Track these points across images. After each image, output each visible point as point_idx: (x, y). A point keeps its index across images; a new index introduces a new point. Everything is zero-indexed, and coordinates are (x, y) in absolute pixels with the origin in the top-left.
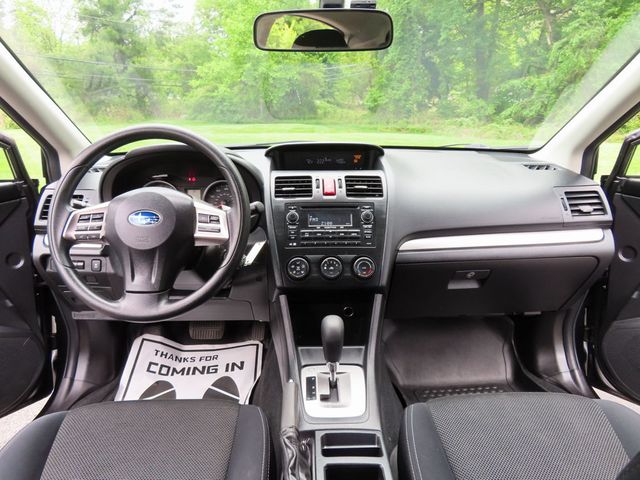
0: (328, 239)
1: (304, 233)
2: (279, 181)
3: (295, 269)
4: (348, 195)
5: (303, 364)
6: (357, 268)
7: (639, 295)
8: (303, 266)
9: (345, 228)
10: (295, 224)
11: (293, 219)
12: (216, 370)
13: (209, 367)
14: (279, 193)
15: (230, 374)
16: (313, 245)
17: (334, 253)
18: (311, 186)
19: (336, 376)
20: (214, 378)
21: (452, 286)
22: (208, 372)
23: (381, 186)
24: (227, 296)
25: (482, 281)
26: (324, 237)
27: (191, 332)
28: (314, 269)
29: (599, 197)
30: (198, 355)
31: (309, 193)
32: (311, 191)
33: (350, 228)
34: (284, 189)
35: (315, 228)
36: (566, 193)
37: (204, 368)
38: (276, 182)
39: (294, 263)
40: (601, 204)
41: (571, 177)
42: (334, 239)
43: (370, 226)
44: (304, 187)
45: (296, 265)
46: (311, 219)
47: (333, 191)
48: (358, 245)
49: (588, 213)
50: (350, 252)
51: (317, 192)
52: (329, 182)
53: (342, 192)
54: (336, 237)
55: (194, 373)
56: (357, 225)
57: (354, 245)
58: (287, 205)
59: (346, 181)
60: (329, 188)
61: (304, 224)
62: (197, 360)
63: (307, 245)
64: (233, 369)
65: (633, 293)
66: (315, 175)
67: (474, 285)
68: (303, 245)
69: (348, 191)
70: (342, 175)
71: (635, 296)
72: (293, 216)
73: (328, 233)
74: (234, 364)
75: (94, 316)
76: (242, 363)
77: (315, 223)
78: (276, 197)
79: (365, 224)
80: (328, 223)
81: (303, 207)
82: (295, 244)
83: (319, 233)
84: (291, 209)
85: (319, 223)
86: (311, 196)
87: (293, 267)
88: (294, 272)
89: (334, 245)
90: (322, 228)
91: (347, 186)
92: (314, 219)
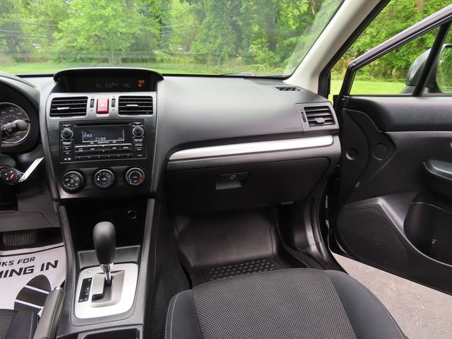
0: (101, 153)
1: (78, 149)
2: (56, 102)
3: (69, 181)
4: (120, 113)
5: (81, 267)
6: (128, 178)
7: (360, 185)
8: (77, 179)
9: (117, 142)
10: (69, 141)
11: (67, 136)
12: (32, 271)
13: (26, 269)
14: (54, 112)
15: (45, 273)
16: (87, 159)
17: (107, 166)
18: (85, 106)
19: (110, 275)
20: (30, 277)
21: (219, 188)
22: (25, 273)
23: (152, 104)
24: (17, 209)
25: (243, 182)
26: (98, 151)
27: (5, 241)
28: (89, 181)
29: (329, 111)
30: (16, 259)
31: (83, 112)
32: (85, 110)
33: (122, 142)
34: (59, 109)
35: (89, 144)
36: (305, 108)
37: (21, 269)
38: (53, 103)
39: (69, 176)
40: (331, 116)
41: (310, 96)
42: (106, 152)
43: (140, 140)
44: (80, 107)
45: (70, 178)
46: (85, 135)
47: (106, 109)
48: (130, 157)
49: (322, 124)
50: (122, 163)
51: (91, 112)
52: (102, 103)
53: (114, 110)
54: (109, 150)
55: (11, 275)
56: (128, 139)
57: (126, 157)
58: (61, 123)
59: (120, 101)
60: (102, 107)
61: (78, 140)
62: (15, 263)
63: (81, 159)
64: (47, 269)
65: (356, 184)
66: (90, 96)
67: (237, 185)
68: (78, 160)
69: (120, 109)
70: (117, 96)
71: (357, 186)
72: (66, 133)
73: (101, 147)
74: (49, 264)
76: (56, 262)
77: (89, 139)
78: (51, 116)
79: (136, 138)
80: (102, 138)
81: (78, 125)
82: (69, 159)
83: (92, 147)
84: (65, 127)
85: (93, 139)
86: (85, 114)
87: (67, 180)
88: (69, 185)
89: (107, 158)
90: (95, 143)
91: (120, 104)
92: (88, 135)
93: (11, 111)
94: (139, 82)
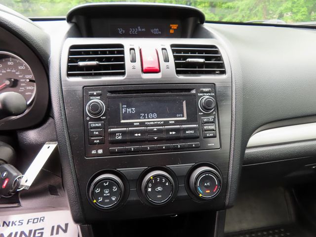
0: (152, 141)
1: (114, 133)
2: (75, 53)
3: (102, 193)
4: (178, 72)
6: (196, 185)
8: (115, 189)
9: (176, 123)
10: (99, 120)
11: (96, 112)
14: (73, 69)
16: (129, 152)
18: (123, 59)
26: (147, 137)
28: (132, 190)
30: (25, 218)
31: (119, 68)
32: (123, 67)
33: (184, 122)
34: (81, 64)
35: (131, 125)
38: (71, 53)
39: (100, 184)
42: (160, 140)
44: (113, 60)
45: (103, 188)
46: (124, 109)
47: (156, 66)
48: (197, 147)
50: (184, 159)
51: (131, 68)
52: (149, 54)
53: (169, 68)
54: (164, 137)
56: (192, 118)
57: (191, 148)
58: (86, 88)
59: (173, 51)
60: (150, 61)
61: (113, 118)
62: (25, 222)
63: (120, 152)
64: (57, 233)
66: (127, 43)
68: (113, 153)
69: (177, 65)
72: (95, 107)
73: (152, 132)
76: (67, 225)
78: (69, 75)
79: (205, 115)
80: (151, 115)
81: (112, 92)
82: (100, 151)
84: (92, 95)
85: (137, 116)
86: (123, 74)
87: (98, 191)
88: (101, 199)
89: (161, 150)
90: (142, 124)
91: (176, 58)
92: (129, 110)
93: (9, 63)
94: (171, 28)
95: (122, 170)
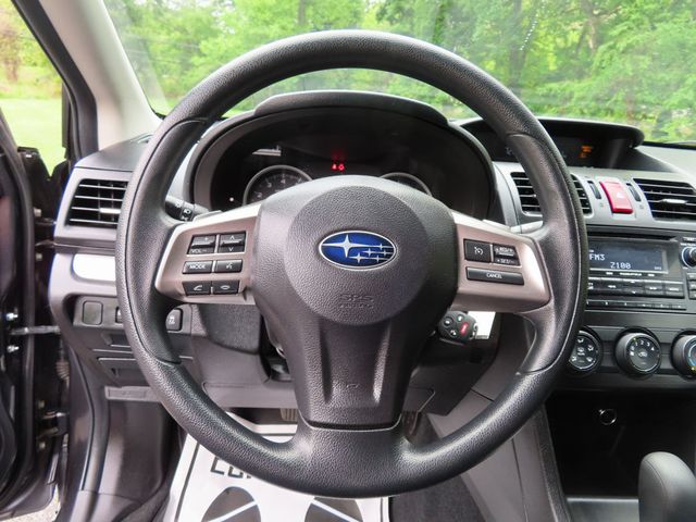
0: (630, 296)
2: (519, 182)
6: (688, 356)
8: (591, 348)
9: (657, 276)
14: (528, 203)
16: (602, 306)
18: (584, 194)
26: (622, 292)
32: (587, 203)
33: (665, 277)
35: (603, 274)
38: (516, 182)
42: (639, 296)
46: (591, 255)
47: (626, 205)
51: (598, 206)
52: (615, 190)
53: (643, 209)
59: (642, 188)
60: (620, 199)
63: (591, 306)
69: (652, 206)
70: (629, 177)
73: (629, 285)
75: (145, 395)
77: (600, 264)
78: (525, 209)
79: (690, 271)
80: (623, 265)
83: (613, 283)
85: (605, 264)
86: (590, 212)
90: (616, 274)
91: (648, 197)
92: (597, 256)
94: (582, 150)
95: (595, 328)
